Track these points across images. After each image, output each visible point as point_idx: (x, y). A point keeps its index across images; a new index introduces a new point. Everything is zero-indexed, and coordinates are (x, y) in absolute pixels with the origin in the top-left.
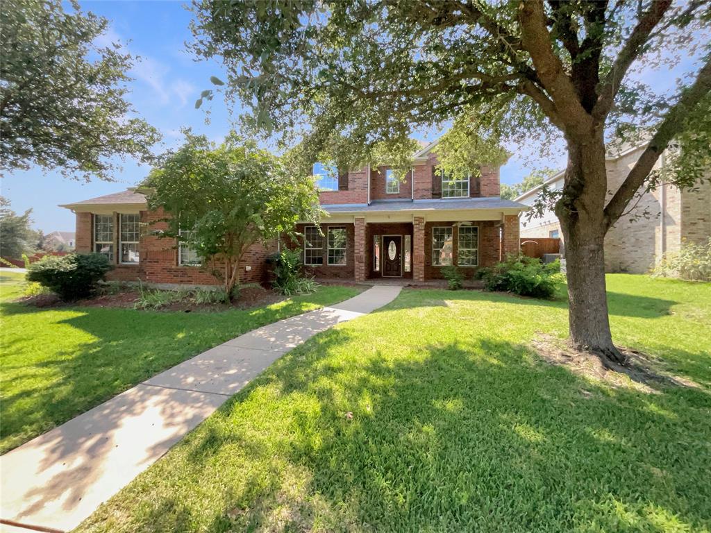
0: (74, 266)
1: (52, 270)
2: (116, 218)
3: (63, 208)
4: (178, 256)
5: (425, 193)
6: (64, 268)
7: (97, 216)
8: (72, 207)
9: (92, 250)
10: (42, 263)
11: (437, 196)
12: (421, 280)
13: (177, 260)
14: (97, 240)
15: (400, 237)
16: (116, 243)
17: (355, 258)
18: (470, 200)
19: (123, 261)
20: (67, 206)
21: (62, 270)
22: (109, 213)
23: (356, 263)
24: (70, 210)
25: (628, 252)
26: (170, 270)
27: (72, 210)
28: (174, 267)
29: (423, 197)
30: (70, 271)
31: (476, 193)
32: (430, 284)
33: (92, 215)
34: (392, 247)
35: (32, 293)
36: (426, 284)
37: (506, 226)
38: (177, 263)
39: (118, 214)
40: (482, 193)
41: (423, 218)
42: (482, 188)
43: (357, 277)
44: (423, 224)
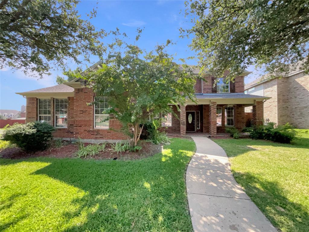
0: (34, 131)
1: (21, 134)
2: (52, 101)
3: (19, 95)
4: (93, 123)
5: (209, 90)
6: (28, 132)
7: (39, 99)
8: (23, 94)
9: (37, 120)
10: (13, 129)
11: (215, 92)
12: (215, 134)
13: (93, 126)
14: (40, 114)
15: (194, 112)
16: (53, 115)
17: (181, 123)
18: (230, 94)
19: (57, 126)
20: (21, 94)
21: (27, 133)
22: (49, 98)
23: (181, 125)
24: (22, 96)
25: (296, 119)
26: (89, 131)
27: (24, 96)
28: (91, 129)
29: (207, 93)
30: (32, 134)
31: (233, 91)
32: (220, 135)
33: (37, 99)
34: (190, 117)
35: (2, 147)
36: (218, 135)
37: (257, 107)
38: (93, 127)
39: (54, 99)
40: (236, 91)
41: (216, 103)
42: (236, 88)
43: (182, 133)
44: (216, 105)
